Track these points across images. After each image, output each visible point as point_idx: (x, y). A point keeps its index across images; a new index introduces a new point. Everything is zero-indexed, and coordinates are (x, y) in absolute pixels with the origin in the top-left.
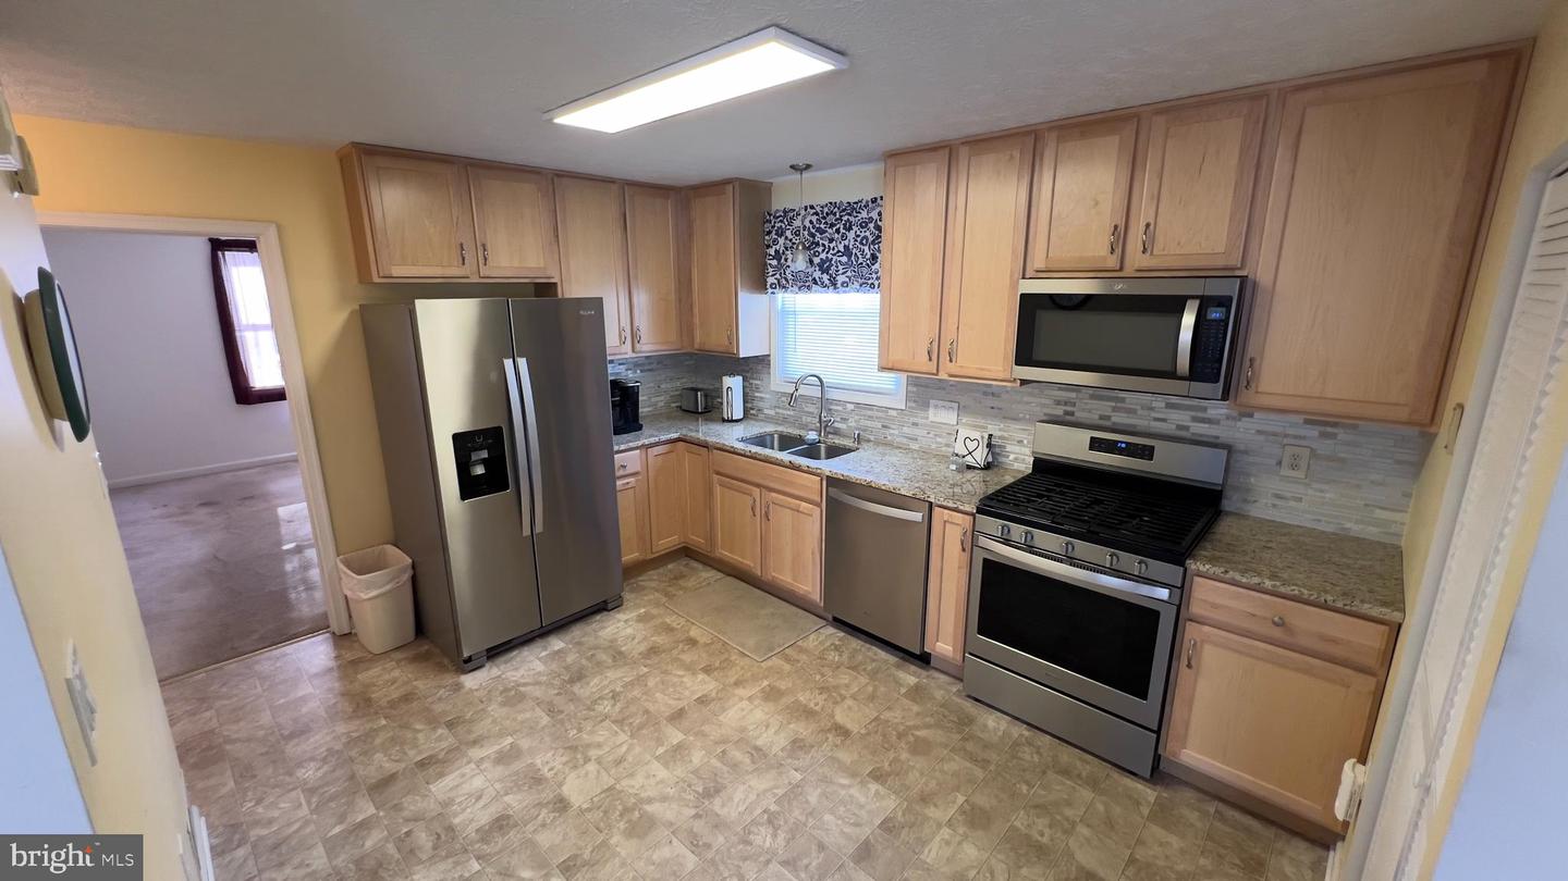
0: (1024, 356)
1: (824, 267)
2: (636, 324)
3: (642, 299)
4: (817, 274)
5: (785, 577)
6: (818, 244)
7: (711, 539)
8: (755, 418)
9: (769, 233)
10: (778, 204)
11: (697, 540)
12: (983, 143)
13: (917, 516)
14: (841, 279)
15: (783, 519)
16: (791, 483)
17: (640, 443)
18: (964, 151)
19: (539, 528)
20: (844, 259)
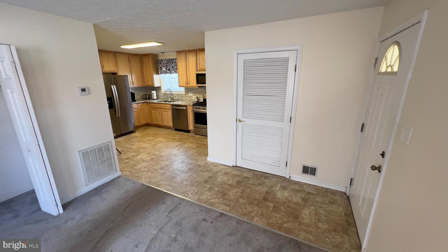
0: (198, 83)
1: (169, 70)
2: (133, 81)
3: (133, 77)
4: (168, 71)
5: (166, 124)
6: (167, 66)
7: (152, 121)
8: (159, 99)
9: (158, 64)
10: (160, 58)
11: (149, 122)
12: (190, 51)
13: (185, 108)
14: (172, 72)
15: (165, 113)
16: (166, 107)
17: (136, 103)
18: (187, 52)
19: (119, 116)
20: (172, 68)
